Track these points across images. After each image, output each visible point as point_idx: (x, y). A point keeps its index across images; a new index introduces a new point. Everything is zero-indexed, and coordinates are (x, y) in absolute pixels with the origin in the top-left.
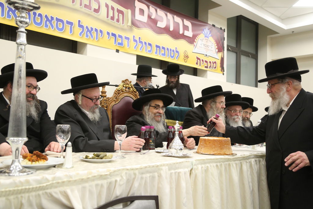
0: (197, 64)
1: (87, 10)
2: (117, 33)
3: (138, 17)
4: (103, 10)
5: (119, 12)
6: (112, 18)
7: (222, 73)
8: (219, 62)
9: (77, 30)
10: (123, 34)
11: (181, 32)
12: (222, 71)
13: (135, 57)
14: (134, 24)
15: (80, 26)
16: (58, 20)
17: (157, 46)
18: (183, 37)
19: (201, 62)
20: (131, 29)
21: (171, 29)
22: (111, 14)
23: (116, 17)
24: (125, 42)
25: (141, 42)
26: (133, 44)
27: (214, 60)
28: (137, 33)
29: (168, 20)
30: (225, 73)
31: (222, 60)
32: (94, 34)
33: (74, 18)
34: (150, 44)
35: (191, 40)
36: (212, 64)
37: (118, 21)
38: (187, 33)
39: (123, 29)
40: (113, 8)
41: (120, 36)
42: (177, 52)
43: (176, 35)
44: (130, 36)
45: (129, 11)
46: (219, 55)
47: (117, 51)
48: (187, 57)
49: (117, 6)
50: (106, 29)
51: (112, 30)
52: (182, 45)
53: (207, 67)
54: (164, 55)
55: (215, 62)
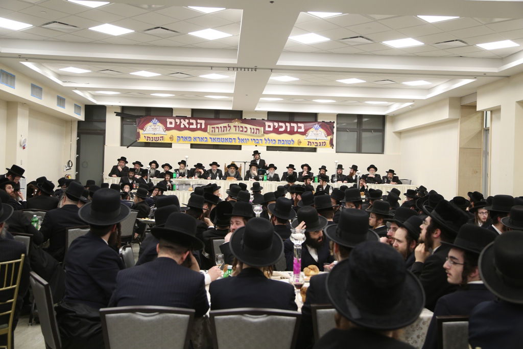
0: (308, 145)
1: (242, 133)
2: (255, 138)
3: (267, 129)
4: (249, 130)
5: (257, 129)
6: (253, 133)
7: (331, 148)
8: (328, 142)
9: (237, 141)
10: (259, 139)
11: (295, 130)
12: (331, 146)
13: (266, 147)
14: (264, 133)
15: (239, 139)
16: (230, 139)
17: (279, 140)
18: (297, 132)
19: (312, 144)
20: (263, 135)
21: (288, 130)
22: (253, 131)
23: (255, 132)
24: (260, 141)
25: (269, 140)
26: (264, 141)
27: (323, 141)
28: (267, 136)
29: (286, 127)
30: (335, 147)
31: (331, 140)
32: (245, 141)
33: (236, 136)
34: (274, 140)
35: (303, 134)
36: (321, 144)
37: (256, 133)
38: (299, 130)
39: (258, 136)
40: (253, 129)
41: (257, 140)
42: (293, 141)
43: (292, 132)
44: (263, 138)
45: (262, 128)
46: (329, 138)
47: (256, 146)
48: (300, 142)
49: (255, 127)
50: (250, 138)
51: (253, 138)
52: (296, 137)
53: (317, 146)
54: (284, 143)
55: (325, 142)
